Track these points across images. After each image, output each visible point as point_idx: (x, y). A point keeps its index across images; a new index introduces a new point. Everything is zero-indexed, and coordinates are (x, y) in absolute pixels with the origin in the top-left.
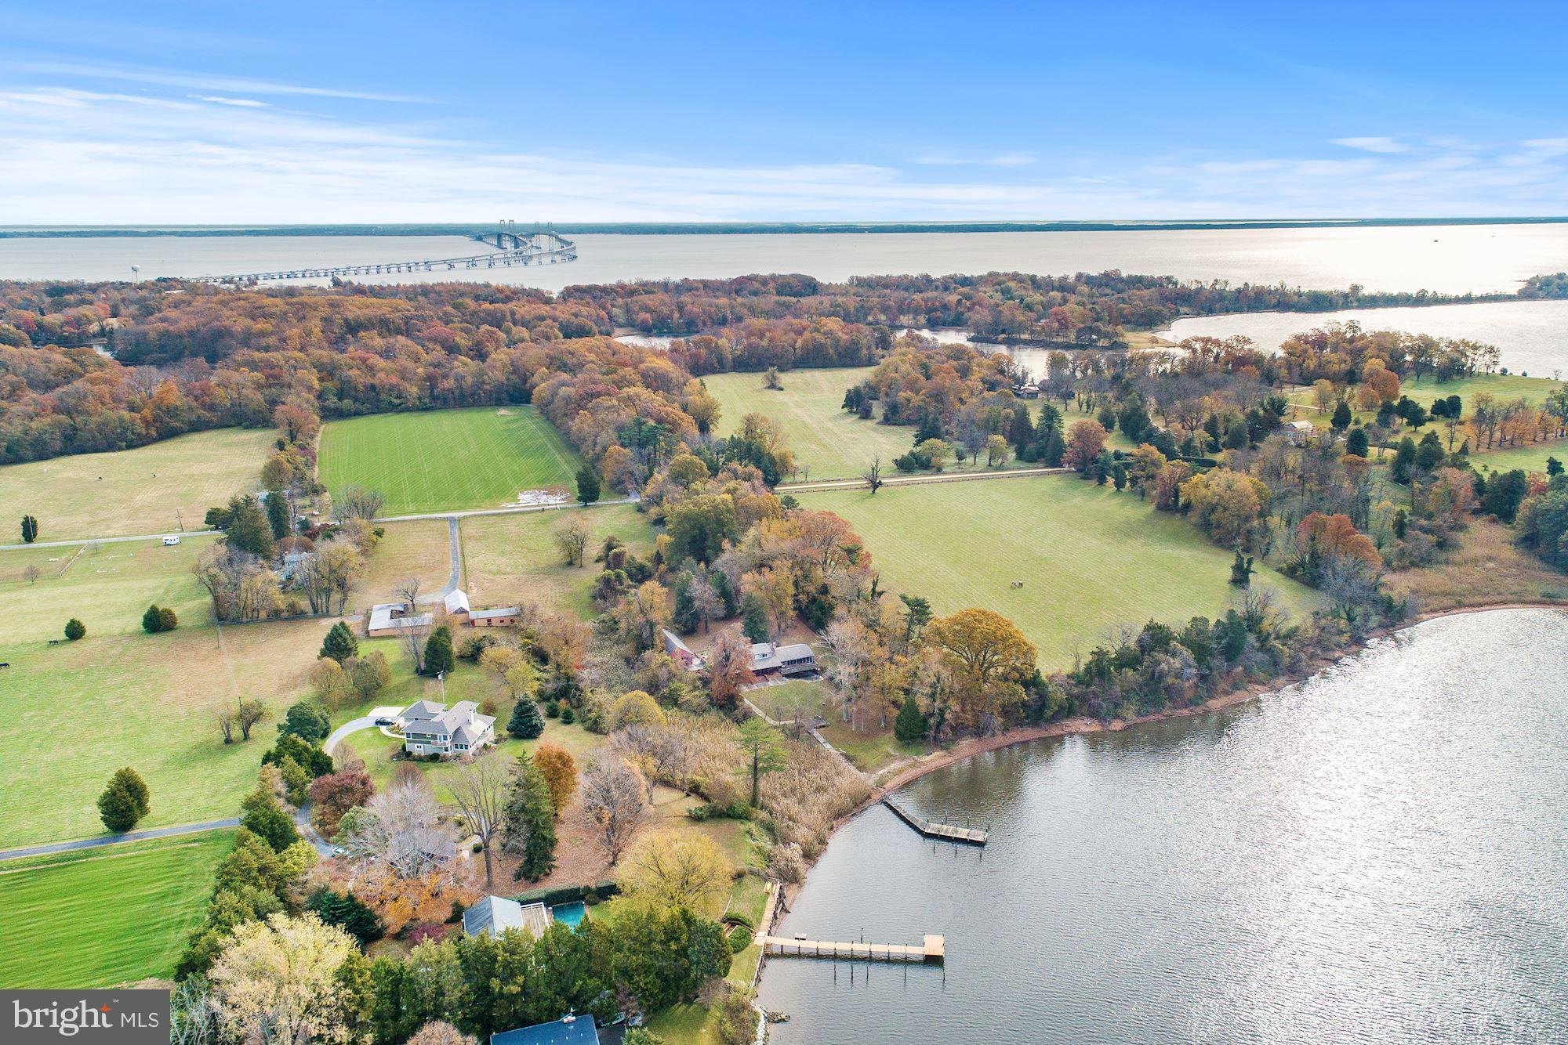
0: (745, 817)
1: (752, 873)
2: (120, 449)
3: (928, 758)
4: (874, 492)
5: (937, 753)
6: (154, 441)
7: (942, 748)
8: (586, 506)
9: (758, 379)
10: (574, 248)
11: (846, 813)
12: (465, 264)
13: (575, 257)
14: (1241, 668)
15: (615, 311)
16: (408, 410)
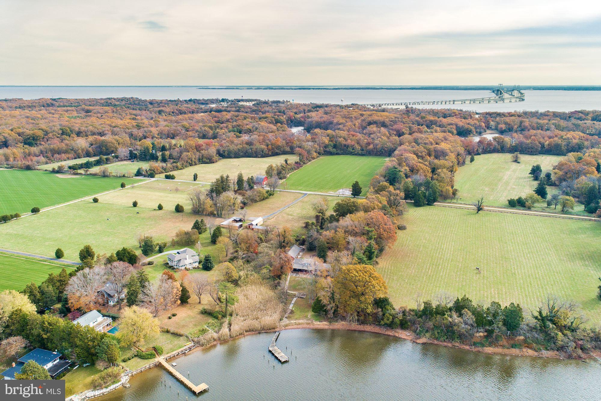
0: (216, 318)
1: (187, 337)
2: (259, 157)
3: (319, 323)
4: (477, 212)
5: (325, 323)
6: (271, 156)
7: (330, 322)
8: (355, 197)
9: (509, 157)
10: (524, 96)
11: (256, 331)
12: (469, 102)
13: (523, 100)
14: (522, 338)
15: (492, 123)
16: (356, 155)
